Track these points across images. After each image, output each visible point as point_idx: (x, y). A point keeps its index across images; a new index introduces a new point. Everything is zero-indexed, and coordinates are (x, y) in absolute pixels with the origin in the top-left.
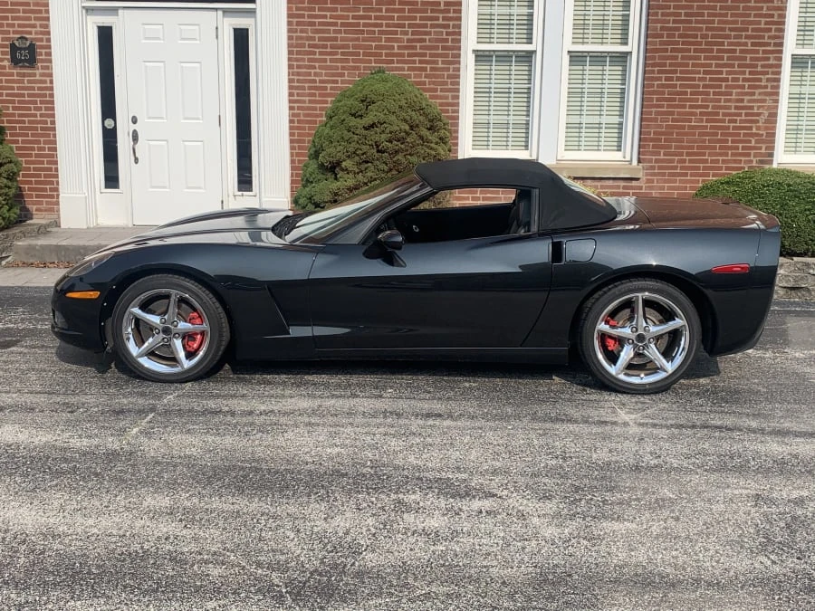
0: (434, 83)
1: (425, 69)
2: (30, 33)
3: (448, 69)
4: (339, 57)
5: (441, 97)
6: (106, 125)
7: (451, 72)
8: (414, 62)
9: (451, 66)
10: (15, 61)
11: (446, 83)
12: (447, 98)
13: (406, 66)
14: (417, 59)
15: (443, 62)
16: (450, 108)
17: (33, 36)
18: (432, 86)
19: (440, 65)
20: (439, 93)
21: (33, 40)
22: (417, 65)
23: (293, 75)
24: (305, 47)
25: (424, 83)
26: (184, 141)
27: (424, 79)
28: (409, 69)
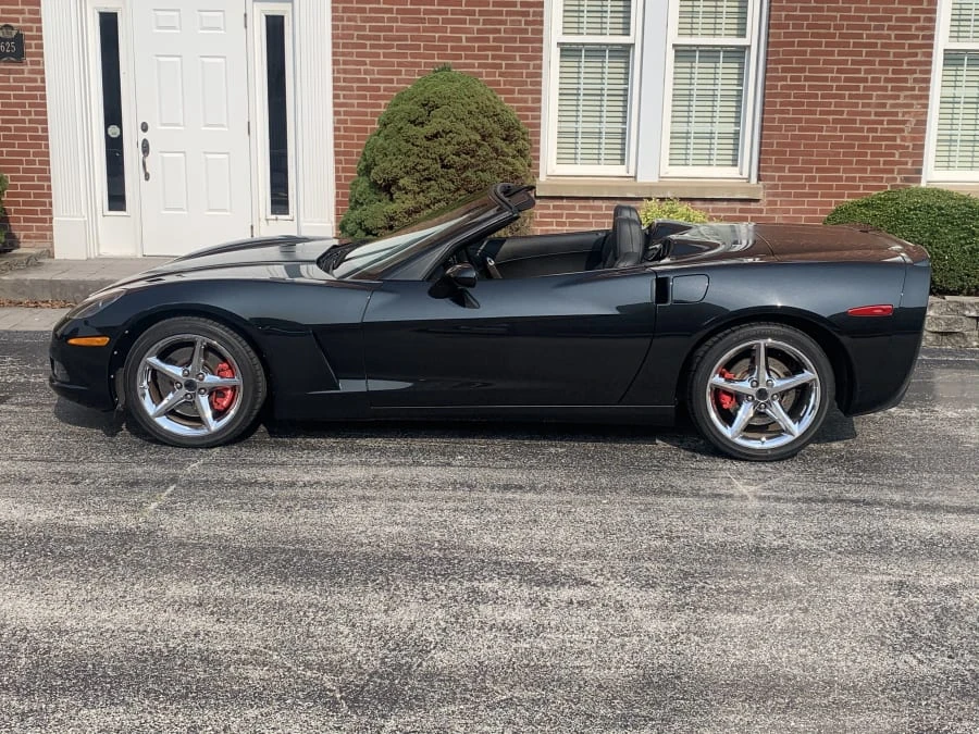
0: (511, 83)
1: (500, 66)
2: (17, 20)
3: (527, 66)
4: (395, 50)
5: (519, 101)
6: (110, 133)
7: (531, 70)
8: (486, 57)
9: (532, 63)
11: (525, 83)
12: (526, 101)
13: (476, 62)
14: (490, 53)
15: (521, 58)
16: (530, 113)
17: (21, 24)
18: (508, 87)
19: (518, 61)
20: (516, 95)
21: (20, 28)
22: (490, 61)
23: (338, 73)
24: (352, 39)
25: (498, 83)
26: (205, 153)
27: (498, 78)
28: (480, 66)
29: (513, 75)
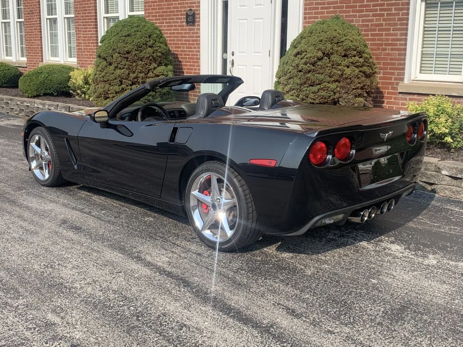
0: (389, 25)
1: (383, 15)
2: (193, 7)
3: (398, 14)
4: (332, 10)
5: (392, 35)
6: (224, 57)
7: (400, 16)
8: (376, 10)
9: (401, 12)
10: (188, 22)
11: (396, 24)
12: (397, 35)
13: (371, 13)
14: (378, 8)
15: (395, 9)
16: (398, 42)
17: (195, 8)
18: (387, 27)
19: (393, 12)
20: (391, 32)
21: (195, 10)
22: (378, 12)
23: (306, 23)
24: (313, 5)
25: (382, 25)
26: (254, 66)
27: (382, 22)
28: (373, 15)
29: (390, 20)
